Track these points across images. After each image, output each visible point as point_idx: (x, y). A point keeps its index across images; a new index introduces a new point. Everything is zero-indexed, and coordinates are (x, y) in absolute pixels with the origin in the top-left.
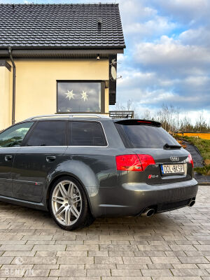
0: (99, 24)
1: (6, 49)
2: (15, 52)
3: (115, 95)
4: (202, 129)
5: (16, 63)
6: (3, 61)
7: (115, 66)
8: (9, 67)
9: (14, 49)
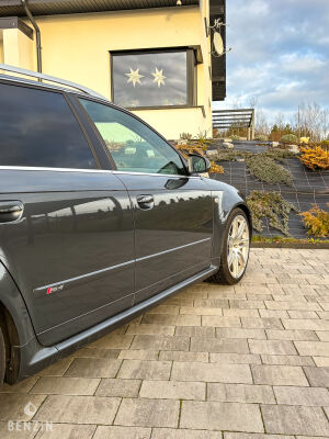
3: (224, 84)
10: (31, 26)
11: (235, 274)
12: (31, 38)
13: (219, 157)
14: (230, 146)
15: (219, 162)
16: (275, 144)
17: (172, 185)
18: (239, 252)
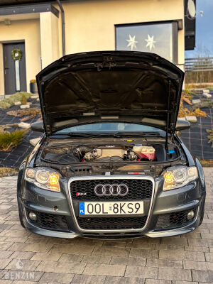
3: (194, 37)
6: (49, 6)
10: (58, 8)
12: (58, 17)
13: (202, 105)
14: (209, 96)
15: (202, 109)
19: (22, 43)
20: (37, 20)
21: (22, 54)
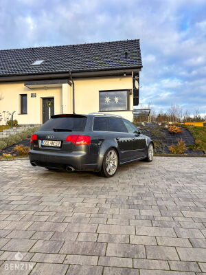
0: (126, 53)
1: (68, 72)
2: (74, 74)
4: (198, 120)
5: (75, 82)
6: (67, 80)
7: (138, 80)
8: (70, 84)
9: (72, 72)
10: (71, 82)
11: (150, 159)
12: (71, 86)
14: (144, 125)
16: (160, 124)
17: (136, 136)
18: (151, 154)
19: (53, 98)
20: (61, 87)
21: (53, 104)
